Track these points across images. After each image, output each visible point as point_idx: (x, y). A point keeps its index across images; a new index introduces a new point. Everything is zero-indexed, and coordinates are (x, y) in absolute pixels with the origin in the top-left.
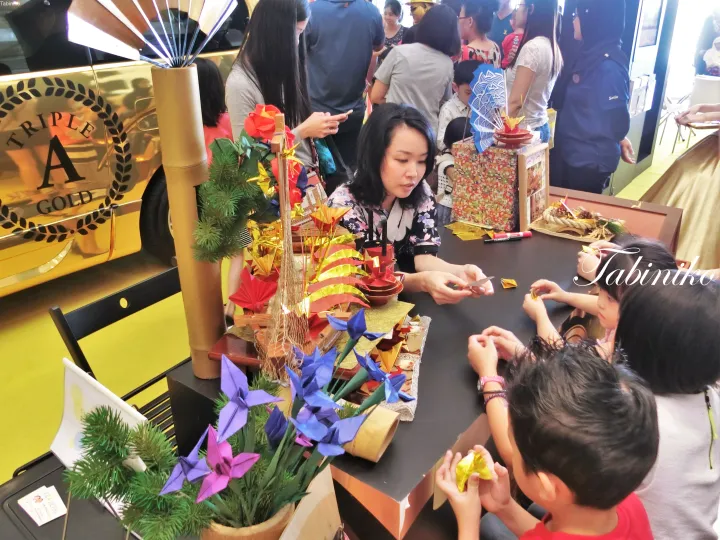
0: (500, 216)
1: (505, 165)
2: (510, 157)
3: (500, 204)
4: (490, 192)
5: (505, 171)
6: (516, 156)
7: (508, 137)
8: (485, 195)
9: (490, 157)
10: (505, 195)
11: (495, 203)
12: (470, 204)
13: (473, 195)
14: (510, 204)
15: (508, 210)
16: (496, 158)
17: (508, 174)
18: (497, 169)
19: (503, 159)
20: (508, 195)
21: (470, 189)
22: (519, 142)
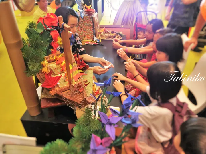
0: (90, 36)
1: (89, 21)
2: (90, 18)
3: (89, 33)
4: (86, 30)
5: (89, 23)
6: (92, 18)
7: (88, 12)
8: (84, 31)
9: (84, 19)
10: (90, 30)
11: (88, 33)
12: (80, 34)
13: (81, 31)
14: (93, 32)
15: (92, 34)
16: (86, 19)
17: (90, 23)
18: (87, 22)
19: (88, 19)
20: (91, 30)
21: (79, 30)
22: (92, 13)
